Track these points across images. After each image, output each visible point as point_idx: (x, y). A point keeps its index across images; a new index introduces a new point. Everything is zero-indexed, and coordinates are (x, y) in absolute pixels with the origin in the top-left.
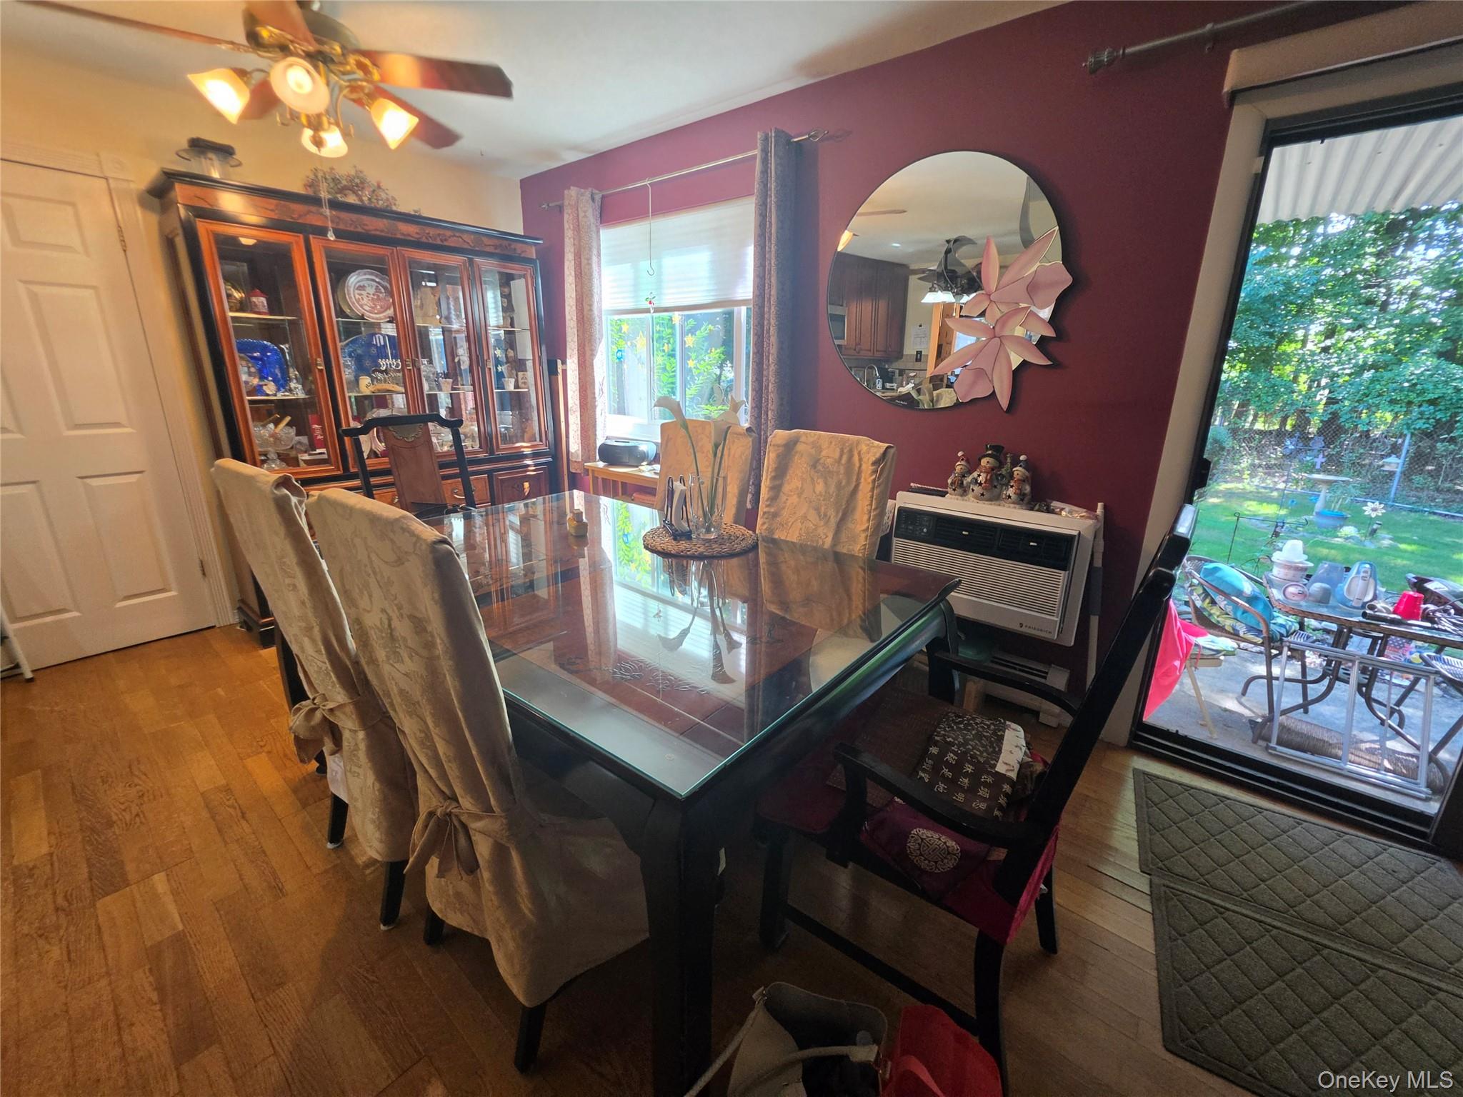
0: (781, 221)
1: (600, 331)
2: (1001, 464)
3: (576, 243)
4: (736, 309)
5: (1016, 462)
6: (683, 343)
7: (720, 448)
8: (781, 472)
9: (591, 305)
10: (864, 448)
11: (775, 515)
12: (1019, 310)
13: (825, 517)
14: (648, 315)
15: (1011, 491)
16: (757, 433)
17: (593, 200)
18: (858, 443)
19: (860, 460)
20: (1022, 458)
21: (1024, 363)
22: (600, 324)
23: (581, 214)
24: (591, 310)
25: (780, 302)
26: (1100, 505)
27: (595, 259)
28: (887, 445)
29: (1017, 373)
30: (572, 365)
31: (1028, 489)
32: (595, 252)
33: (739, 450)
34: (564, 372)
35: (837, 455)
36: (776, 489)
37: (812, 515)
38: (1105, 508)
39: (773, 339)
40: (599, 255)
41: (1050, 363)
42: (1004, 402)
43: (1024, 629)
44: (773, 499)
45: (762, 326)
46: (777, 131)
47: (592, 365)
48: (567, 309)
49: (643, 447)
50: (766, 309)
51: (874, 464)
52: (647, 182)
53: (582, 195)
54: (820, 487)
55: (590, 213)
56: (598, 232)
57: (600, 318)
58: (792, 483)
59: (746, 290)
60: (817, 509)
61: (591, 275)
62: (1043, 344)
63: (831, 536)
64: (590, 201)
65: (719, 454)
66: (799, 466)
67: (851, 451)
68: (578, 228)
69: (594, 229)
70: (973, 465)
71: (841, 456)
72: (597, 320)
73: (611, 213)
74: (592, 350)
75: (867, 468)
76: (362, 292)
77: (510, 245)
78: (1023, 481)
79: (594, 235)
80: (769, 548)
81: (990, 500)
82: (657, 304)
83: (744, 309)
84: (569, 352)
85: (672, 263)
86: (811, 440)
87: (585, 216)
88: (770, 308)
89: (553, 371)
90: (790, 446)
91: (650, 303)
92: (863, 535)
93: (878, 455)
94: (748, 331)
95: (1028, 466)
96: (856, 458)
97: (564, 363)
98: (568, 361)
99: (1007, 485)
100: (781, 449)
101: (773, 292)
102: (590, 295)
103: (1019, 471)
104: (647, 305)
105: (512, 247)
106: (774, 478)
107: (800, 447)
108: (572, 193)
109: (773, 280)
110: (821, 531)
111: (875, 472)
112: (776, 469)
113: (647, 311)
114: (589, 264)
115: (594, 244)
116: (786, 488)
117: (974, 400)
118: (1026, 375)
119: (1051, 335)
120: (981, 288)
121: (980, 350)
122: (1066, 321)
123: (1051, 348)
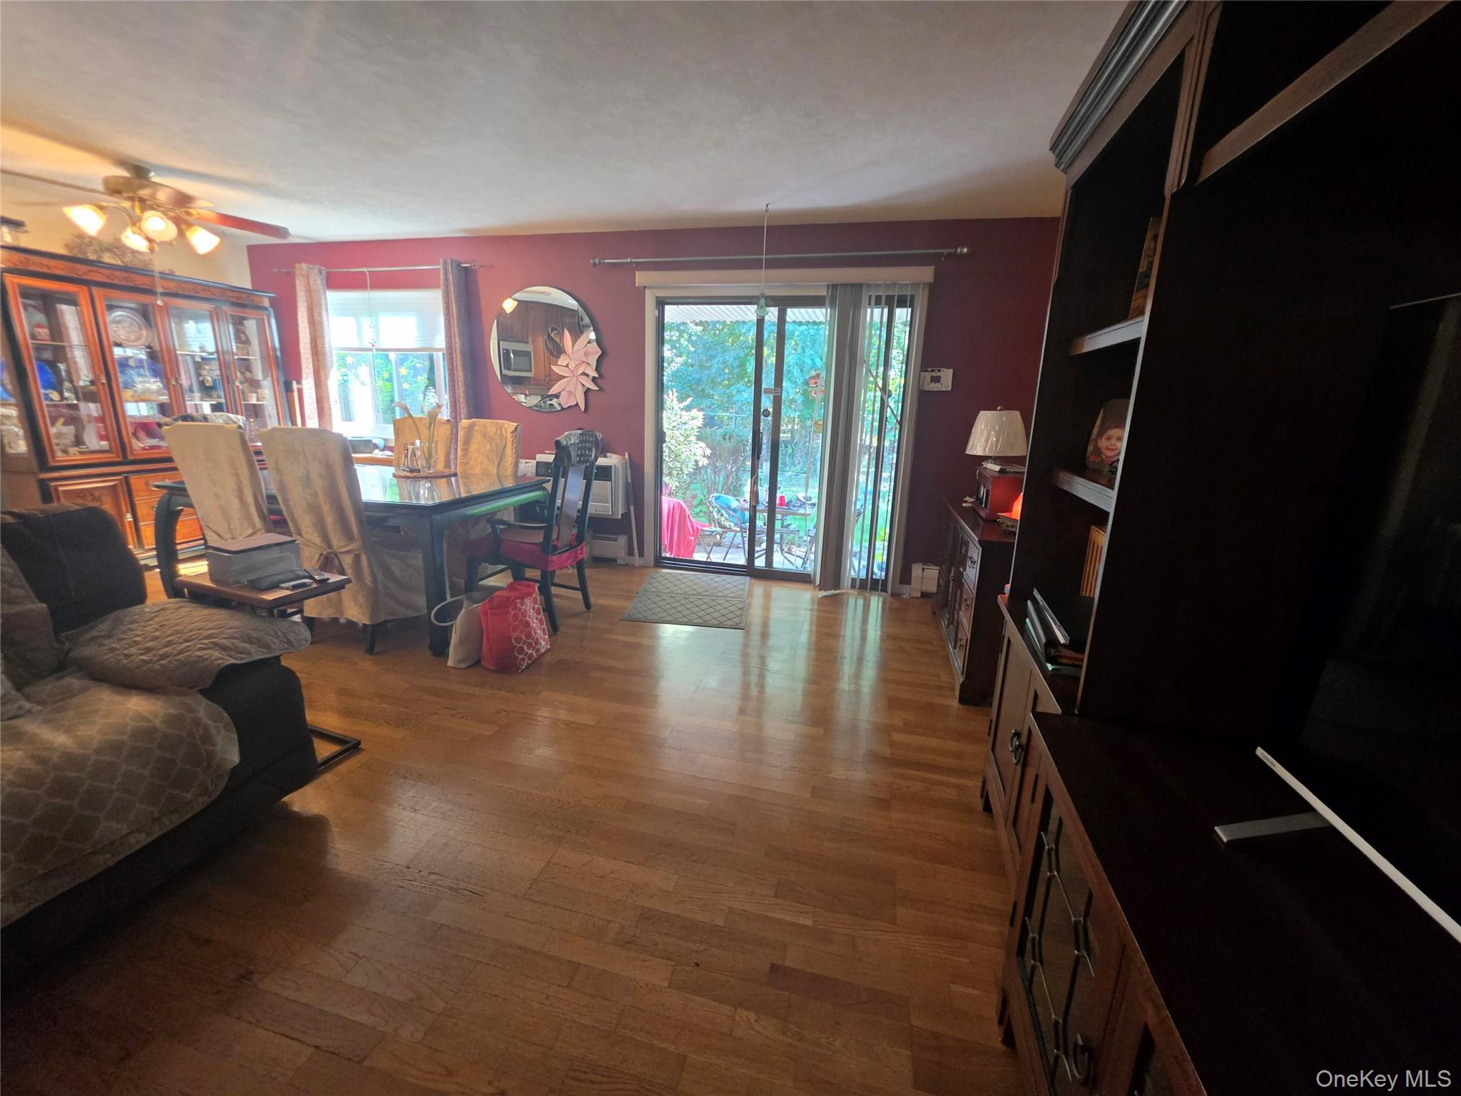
0: (459, 308)
1: (332, 361)
3: (309, 300)
4: (435, 353)
6: (398, 372)
7: (432, 425)
8: (467, 441)
9: (323, 344)
10: (506, 426)
11: (467, 463)
12: (583, 365)
13: (491, 461)
14: (370, 353)
16: (454, 422)
17: (320, 273)
18: (504, 424)
19: (506, 432)
21: (588, 389)
22: (331, 357)
23: (312, 282)
24: (324, 347)
25: (463, 353)
26: (627, 453)
27: (324, 313)
28: (516, 424)
29: (585, 393)
30: (308, 384)
32: (324, 308)
33: (443, 432)
34: (300, 391)
35: (495, 431)
36: (466, 450)
37: (485, 460)
38: (629, 454)
39: (460, 373)
40: (327, 310)
41: (598, 389)
42: (583, 408)
43: (598, 512)
44: (465, 456)
45: (453, 364)
46: (451, 260)
47: (326, 385)
48: (302, 345)
49: (375, 441)
50: (454, 356)
51: (512, 433)
52: (365, 270)
53: (312, 269)
54: (488, 447)
55: (319, 282)
56: (325, 292)
57: (331, 352)
58: (473, 447)
59: (440, 341)
60: (488, 458)
61: (322, 323)
62: (594, 379)
63: (495, 469)
64: (319, 274)
65: (432, 429)
66: (477, 437)
67: (501, 428)
68: (309, 291)
69: (322, 291)
71: (497, 430)
72: (328, 354)
73: (335, 282)
74: (326, 375)
75: (509, 435)
76: (119, 325)
77: (249, 297)
79: (323, 297)
80: (465, 482)
82: (377, 346)
83: (440, 354)
84: (304, 376)
85: (386, 321)
86: (481, 424)
87: (316, 284)
88: (456, 355)
89: (288, 388)
90: (471, 428)
91: (373, 346)
92: (510, 467)
93: (513, 428)
94: (444, 367)
96: (504, 431)
97: (299, 382)
98: (304, 382)
100: (466, 430)
101: (458, 346)
102: (323, 337)
104: (370, 346)
105: (251, 298)
106: (464, 444)
107: (476, 428)
108: (302, 268)
109: (457, 340)
110: (490, 468)
111: (512, 436)
112: (464, 440)
113: (370, 350)
114: (320, 316)
115: (323, 302)
116: (471, 449)
117: (569, 407)
118: (590, 394)
119: (597, 376)
120: (565, 352)
121: (569, 381)
122: (603, 370)
123: (599, 381)
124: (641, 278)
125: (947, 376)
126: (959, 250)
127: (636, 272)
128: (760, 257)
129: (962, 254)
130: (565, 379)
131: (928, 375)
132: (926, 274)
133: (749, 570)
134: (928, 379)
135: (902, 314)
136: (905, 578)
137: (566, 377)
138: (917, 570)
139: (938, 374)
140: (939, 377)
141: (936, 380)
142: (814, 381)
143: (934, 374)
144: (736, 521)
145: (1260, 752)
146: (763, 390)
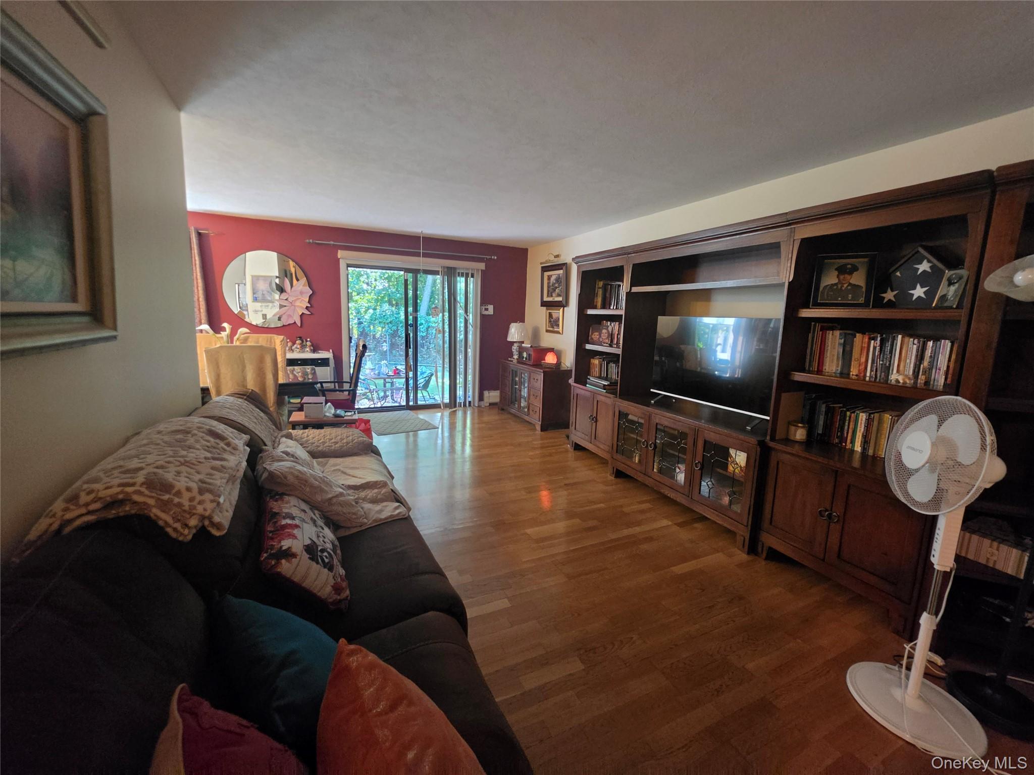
2: (303, 342)
5: (307, 341)
10: (276, 338)
12: (298, 299)
15: (307, 349)
18: (273, 336)
19: (275, 341)
20: (308, 340)
21: (303, 313)
29: (301, 316)
31: (312, 348)
38: (332, 351)
41: (310, 313)
42: (299, 325)
62: (307, 308)
70: (294, 343)
75: (278, 343)
78: (310, 346)
81: (302, 352)
95: (310, 341)
99: (306, 348)
103: (309, 343)
117: (289, 324)
118: (304, 317)
119: (309, 305)
120: (285, 292)
121: (288, 309)
122: (312, 302)
123: (310, 309)
124: (340, 254)
125: (491, 308)
126: (493, 257)
127: (339, 251)
128: (419, 251)
129: (494, 259)
130: (285, 308)
131: (484, 308)
132: (482, 266)
133: (408, 407)
134: (484, 309)
135: (471, 281)
136: (481, 398)
137: (285, 306)
138: (486, 393)
139: (487, 307)
140: (488, 308)
141: (487, 309)
142: (434, 310)
143: (486, 307)
144: (365, 386)
145: (652, 390)
146: (409, 314)
